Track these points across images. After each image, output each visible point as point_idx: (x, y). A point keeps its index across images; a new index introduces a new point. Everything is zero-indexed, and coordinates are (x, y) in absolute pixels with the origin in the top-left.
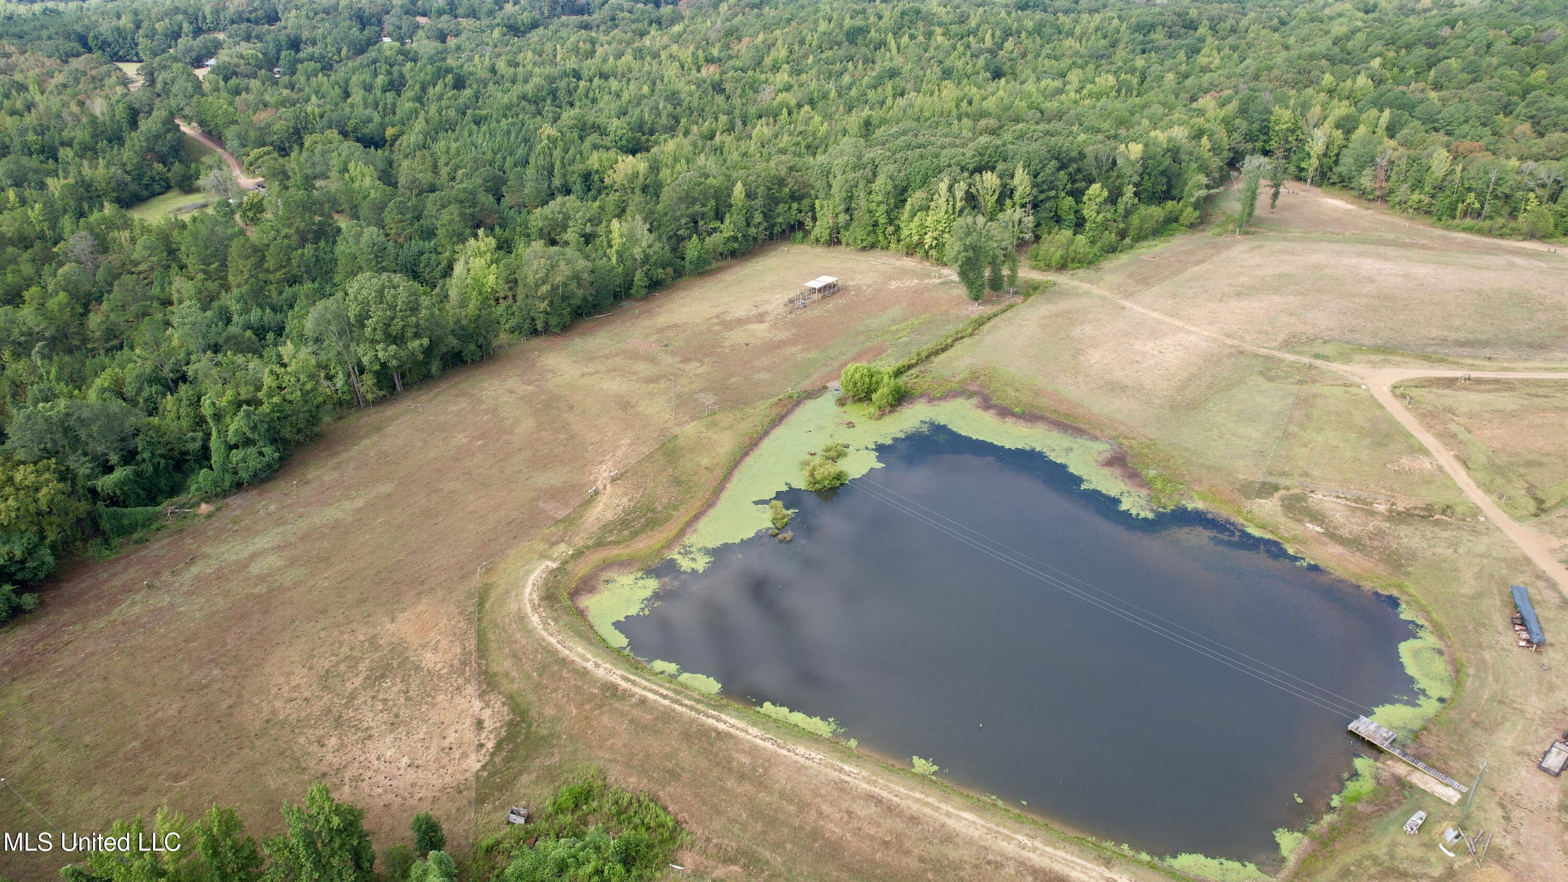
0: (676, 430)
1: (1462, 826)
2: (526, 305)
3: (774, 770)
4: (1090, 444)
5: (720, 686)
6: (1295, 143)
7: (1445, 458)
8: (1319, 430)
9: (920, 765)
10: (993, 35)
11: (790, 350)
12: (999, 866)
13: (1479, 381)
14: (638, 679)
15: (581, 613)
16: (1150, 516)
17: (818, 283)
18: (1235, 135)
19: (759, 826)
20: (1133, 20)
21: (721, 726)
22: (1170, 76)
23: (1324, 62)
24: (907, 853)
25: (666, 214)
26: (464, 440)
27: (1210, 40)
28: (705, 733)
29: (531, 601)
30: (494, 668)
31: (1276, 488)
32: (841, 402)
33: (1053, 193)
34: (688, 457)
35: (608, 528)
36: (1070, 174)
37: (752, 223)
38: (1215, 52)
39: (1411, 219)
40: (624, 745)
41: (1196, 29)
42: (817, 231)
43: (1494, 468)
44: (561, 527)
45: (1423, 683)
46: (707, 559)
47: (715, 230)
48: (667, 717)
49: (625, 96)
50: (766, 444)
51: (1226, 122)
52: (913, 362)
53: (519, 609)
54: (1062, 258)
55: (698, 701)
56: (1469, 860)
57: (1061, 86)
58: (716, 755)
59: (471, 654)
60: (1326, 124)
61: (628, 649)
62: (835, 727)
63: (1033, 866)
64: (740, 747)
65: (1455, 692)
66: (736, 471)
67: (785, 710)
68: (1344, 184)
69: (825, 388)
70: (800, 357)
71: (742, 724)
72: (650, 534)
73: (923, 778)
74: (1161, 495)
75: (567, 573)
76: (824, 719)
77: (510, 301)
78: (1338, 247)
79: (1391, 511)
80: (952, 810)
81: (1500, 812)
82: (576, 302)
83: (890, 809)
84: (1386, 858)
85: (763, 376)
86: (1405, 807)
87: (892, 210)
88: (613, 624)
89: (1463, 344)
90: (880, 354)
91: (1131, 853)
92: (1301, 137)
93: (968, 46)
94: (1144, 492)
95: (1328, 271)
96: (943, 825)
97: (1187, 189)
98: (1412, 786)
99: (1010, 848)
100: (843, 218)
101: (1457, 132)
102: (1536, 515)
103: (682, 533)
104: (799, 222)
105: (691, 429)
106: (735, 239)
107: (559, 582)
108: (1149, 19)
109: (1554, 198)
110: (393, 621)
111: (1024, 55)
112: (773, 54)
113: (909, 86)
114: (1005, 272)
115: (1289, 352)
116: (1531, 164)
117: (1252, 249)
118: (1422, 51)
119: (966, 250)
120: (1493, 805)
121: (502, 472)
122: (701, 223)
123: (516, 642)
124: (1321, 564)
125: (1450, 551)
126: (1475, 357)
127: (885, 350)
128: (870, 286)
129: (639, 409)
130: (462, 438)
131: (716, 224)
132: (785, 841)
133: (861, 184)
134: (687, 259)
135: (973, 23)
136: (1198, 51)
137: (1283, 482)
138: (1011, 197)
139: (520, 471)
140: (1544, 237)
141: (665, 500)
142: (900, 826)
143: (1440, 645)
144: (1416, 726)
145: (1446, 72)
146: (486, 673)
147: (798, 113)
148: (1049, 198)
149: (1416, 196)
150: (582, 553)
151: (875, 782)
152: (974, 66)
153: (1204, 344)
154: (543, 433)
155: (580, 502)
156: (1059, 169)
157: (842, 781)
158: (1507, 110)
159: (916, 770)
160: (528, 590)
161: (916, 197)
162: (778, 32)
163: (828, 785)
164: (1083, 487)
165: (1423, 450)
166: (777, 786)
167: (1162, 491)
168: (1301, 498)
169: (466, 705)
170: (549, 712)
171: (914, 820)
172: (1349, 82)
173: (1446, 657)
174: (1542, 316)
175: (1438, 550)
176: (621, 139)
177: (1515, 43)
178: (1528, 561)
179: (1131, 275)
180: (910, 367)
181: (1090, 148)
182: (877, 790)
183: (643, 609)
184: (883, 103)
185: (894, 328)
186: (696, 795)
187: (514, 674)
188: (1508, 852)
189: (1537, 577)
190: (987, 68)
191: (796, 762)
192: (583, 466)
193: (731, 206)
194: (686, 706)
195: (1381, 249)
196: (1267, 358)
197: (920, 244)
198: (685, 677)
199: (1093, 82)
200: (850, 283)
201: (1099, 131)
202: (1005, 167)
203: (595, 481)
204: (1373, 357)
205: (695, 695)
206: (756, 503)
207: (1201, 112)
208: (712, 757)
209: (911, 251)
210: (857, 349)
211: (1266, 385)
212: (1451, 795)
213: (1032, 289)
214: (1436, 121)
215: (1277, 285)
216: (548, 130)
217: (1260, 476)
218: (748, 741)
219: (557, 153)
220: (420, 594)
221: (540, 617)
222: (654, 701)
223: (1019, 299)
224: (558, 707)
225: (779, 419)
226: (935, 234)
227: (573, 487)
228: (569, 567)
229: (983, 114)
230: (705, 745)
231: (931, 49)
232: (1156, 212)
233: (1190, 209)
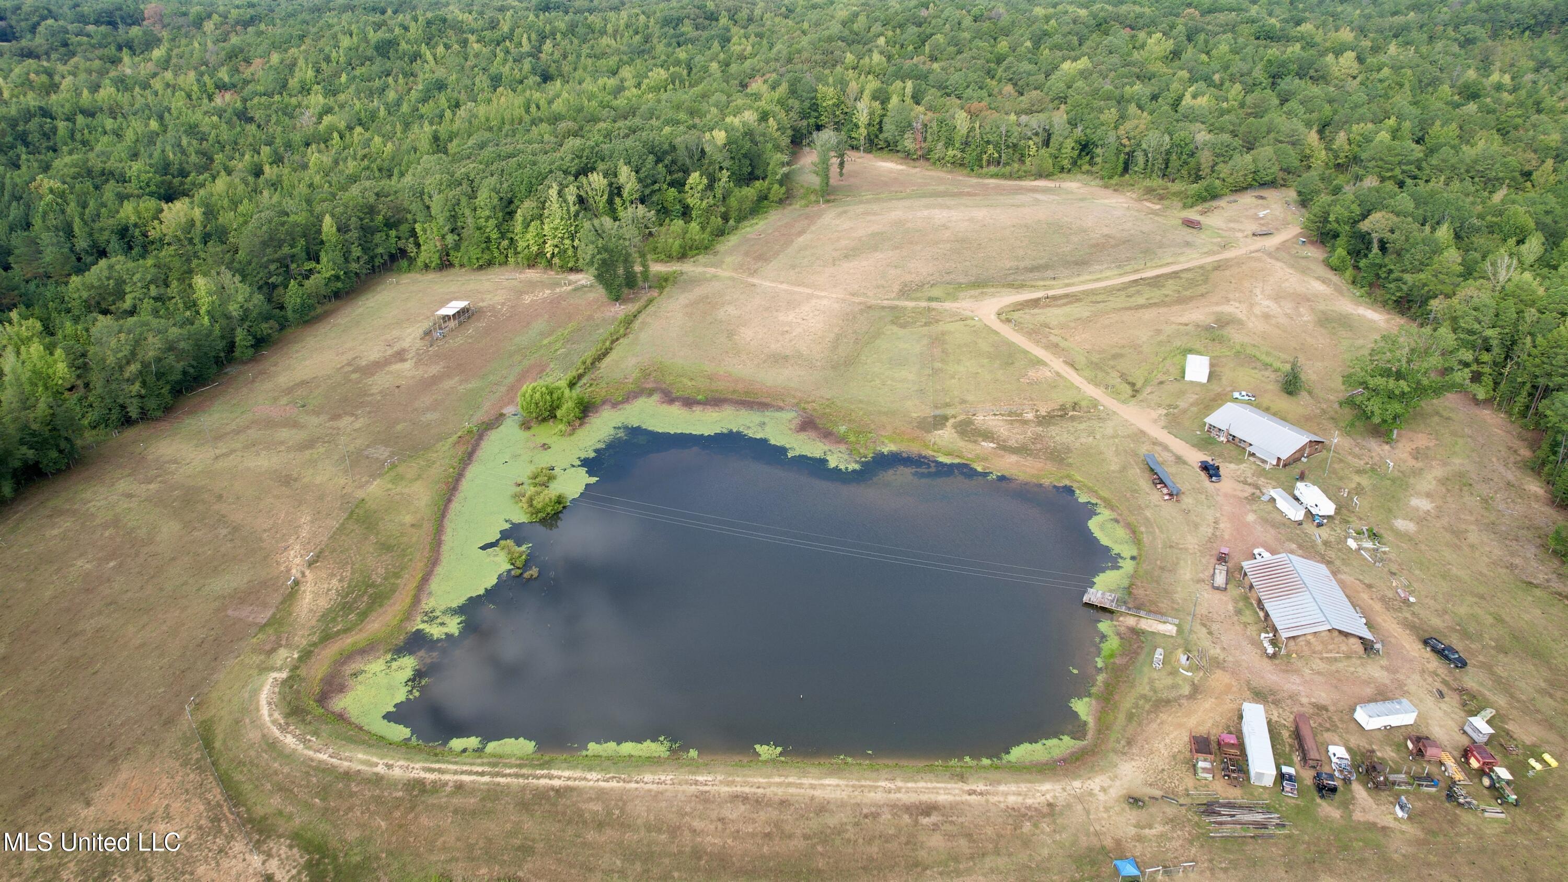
0: (360, 494)
1: (1187, 650)
2: (110, 392)
3: (629, 807)
4: (778, 414)
5: (533, 743)
6: (842, 116)
7: (1057, 364)
8: (959, 362)
9: (765, 751)
10: (529, 39)
11: (448, 384)
12: (875, 816)
13: (1055, 298)
14: (443, 766)
15: (341, 717)
16: (857, 467)
17: (450, 309)
18: (792, 114)
19: (638, 867)
20: (658, 14)
21: (556, 783)
22: (714, 66)
23: (840, 43)
24: (790, 836)
25: (250, 263)
26: (88, 566)
27: (734, 30)
28: (541, 795)
29: (274, 722)
30: (260, 811)
31: (946, 418)
32: (526, 425)
33: (656, 187)
34: (387, 518)
35: (327, 617)
36: (666, 166)
37: (350, 258)
38: (744, 40)
39: (951, 172)
40: (458, 839)
41: (717, 20)
42: (423, 257)
43: (1096, 366)
44: (271, 631)
45: (1116, 549)
46: (457, 619)
47: (311, 271)
48: (493, 794)
49: (130, 135)
50: (465, 485)
51: (781, 102)
52: (581, 371)
53: (264, 736)
54: (681, 247)
55: (520, 766)
56: (1201, 674)
57: (618, 82)
58: (564, 814)
59: (221, 806)
60: (864, 96)
61: (414, 738)
62: (669, 744)
63: (904, 805)
64: (585, 796)
65: (1139, 549)
66: (446, 520)
67: (612, 745)
68: (890, 148)
69: (501, 417)
70: (461, 389)
71: (578, 774)
72: (380, 610)
73: (772, 761)
74: (858, 446)
75: (303, 680)
76: (654, 739)
77: (81, 391)
78: (907, 203)
79: (1037, 417)
80: (813, 782)
81: (1204, 630)
82: (176, 376)
83: (758, 802)
84: (1151, 693)
85: (430, 416)
86: (1146, 650)
87: (501, 224)
88: (384, 717)
89: (1032, 269)
90: (542, 371)
91: (975, 763)
92: (846, 110)
93: (507, 52)
94: (843, 447)
95: (909, 225)
96: (812, 798)
97: (770, 167)
98: (1143, 632)
99: (878, 797)
100: (451, 239)
101: (965, 95)
102: (1134, 396)
103: (416, 600)
104: (400, 249)
105: (375, 489)
106: (337, 278)
107: (298, 692)
108: (675, 14)
109: (1047, 143)
110: (88, 804)
111: (565, 57)
112: (298, 75)
113: (463, 97)
114: (638, 268)
115: (907, 299)
116: (1024, 118)
117: (839, 215)
118: (912, 30)
119: (599, 253)
120: (1199, 627)
121: (161, 589)
122: (293, 266)
123: (276, 773)
124: (1006, 474)
125: (1091, 439)
126: (1043, 279)
127: (547, 365)
128: (503, 304)
129: (306, 480)
130: (83, 565)
131: (312, 265)
132: (670, 872)
133: (464, 201)
134: (290, 308)
135: (505, 28)
136: (729, 40)
137: (949, 412)
138: (619, 195)
139: (186, 583)
140: (1048, 176)
141: (381, 571)
142: (774, 814)
143: (1114, 515)
144: (1126, 583)
145: (936, 46)
146: (251, 820)
147: (351, 136)
148: (653, 192)
149: (951, 152)
150: (311, 652)
151: (733, 782)
152: (521, 70)
153: (836, 306)
154: (196, 534)
155: (280, 599)
156: (657, 162)
157: (702, 793)
158: (991, 74)
159: (764, 757)
160: (265, 711)
161: (525, 208)
162: (293, 51)
163: (690, 802)
164: (790, 455)
165: (1039, 362)
166: (639, 822)
167: (858, 442)
168: (969, 422)
169: (241, 866)
170: (352, 835)
171: (784, 803)
172: (867, 59)
173: (1122, 524)
174: (1075, 239)
175: (1083, 440)
176: (148, 185)
177: (975, 21)
178: (1143, 433)
179: (747, 254)
180: (580, 377)
181: (679, 139)
182: (739, 789)
183: (410, 692)
184: (441, 116)
185: (545, 342)
186: (559, 861)
187: (290, 809)
188: (1221, 657)
189: (1154, 444)
190: (534, 71)
191: (650, 791)
192: (266, 558)
193: (322, 242)
194: (510, 775)
195: (940, 200)
196: (893, 308)
197: (541, 254)
198: (492, 746)
199: (647, 77)
200: (481, 304)
201: (678, 123)
202: (606, 167)
203: (288, 570)
204: (973, 292)
205: (513, 761)
206: (483, 548)
207: (757, 97)
208: (560, 817)
209: (532, 262)
210: (518, 369)
211: (901, 332)
212: (1169, 629)
213: (663, 282)
214: (947, 87)
215: (875, 243)
216: (46, 183)
217: (929, 412)
218: (591, 788)
219: (72, 208)
220: (114, 760)
221: (294, 736)
222: (473, 782)
223: (655, 293)
224: (362, 826)
225: (468, 458)
226: (556, 241)
227: (264, 584)
228: (303, 672)
229: (555, 119)
230: (547, 807)
231: (471, 57)
232: (750, 192)
233: (776, 186)
